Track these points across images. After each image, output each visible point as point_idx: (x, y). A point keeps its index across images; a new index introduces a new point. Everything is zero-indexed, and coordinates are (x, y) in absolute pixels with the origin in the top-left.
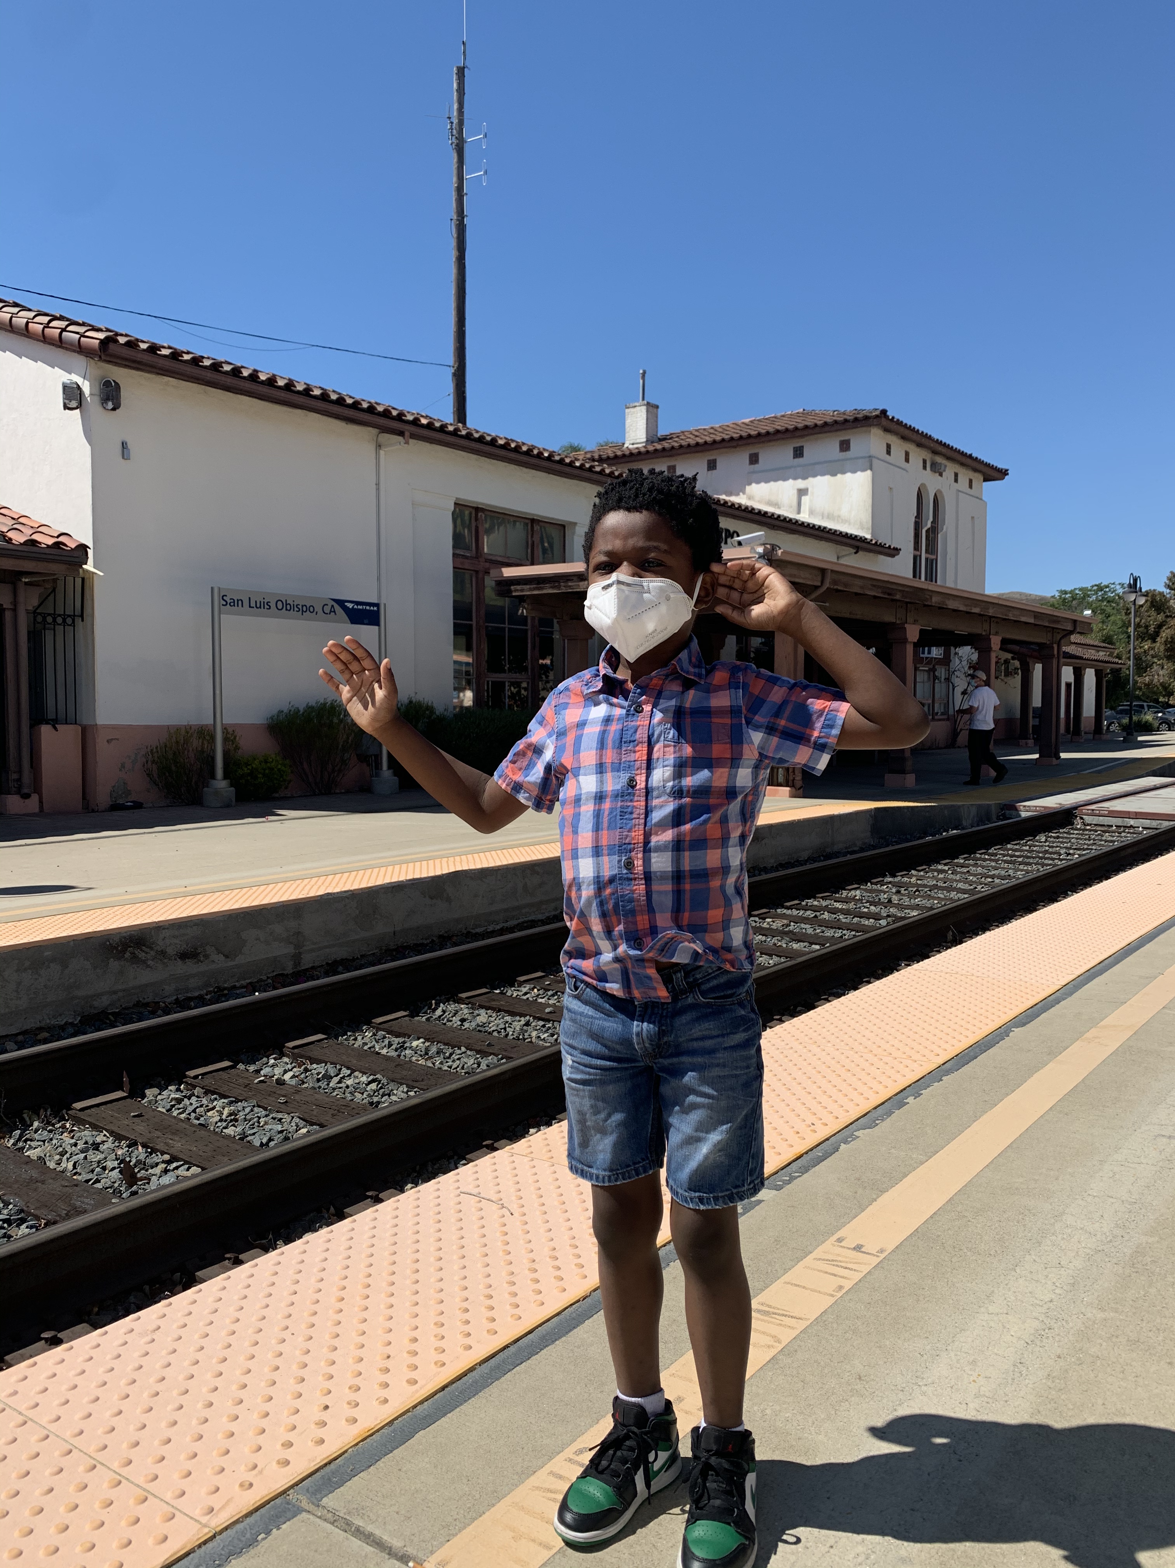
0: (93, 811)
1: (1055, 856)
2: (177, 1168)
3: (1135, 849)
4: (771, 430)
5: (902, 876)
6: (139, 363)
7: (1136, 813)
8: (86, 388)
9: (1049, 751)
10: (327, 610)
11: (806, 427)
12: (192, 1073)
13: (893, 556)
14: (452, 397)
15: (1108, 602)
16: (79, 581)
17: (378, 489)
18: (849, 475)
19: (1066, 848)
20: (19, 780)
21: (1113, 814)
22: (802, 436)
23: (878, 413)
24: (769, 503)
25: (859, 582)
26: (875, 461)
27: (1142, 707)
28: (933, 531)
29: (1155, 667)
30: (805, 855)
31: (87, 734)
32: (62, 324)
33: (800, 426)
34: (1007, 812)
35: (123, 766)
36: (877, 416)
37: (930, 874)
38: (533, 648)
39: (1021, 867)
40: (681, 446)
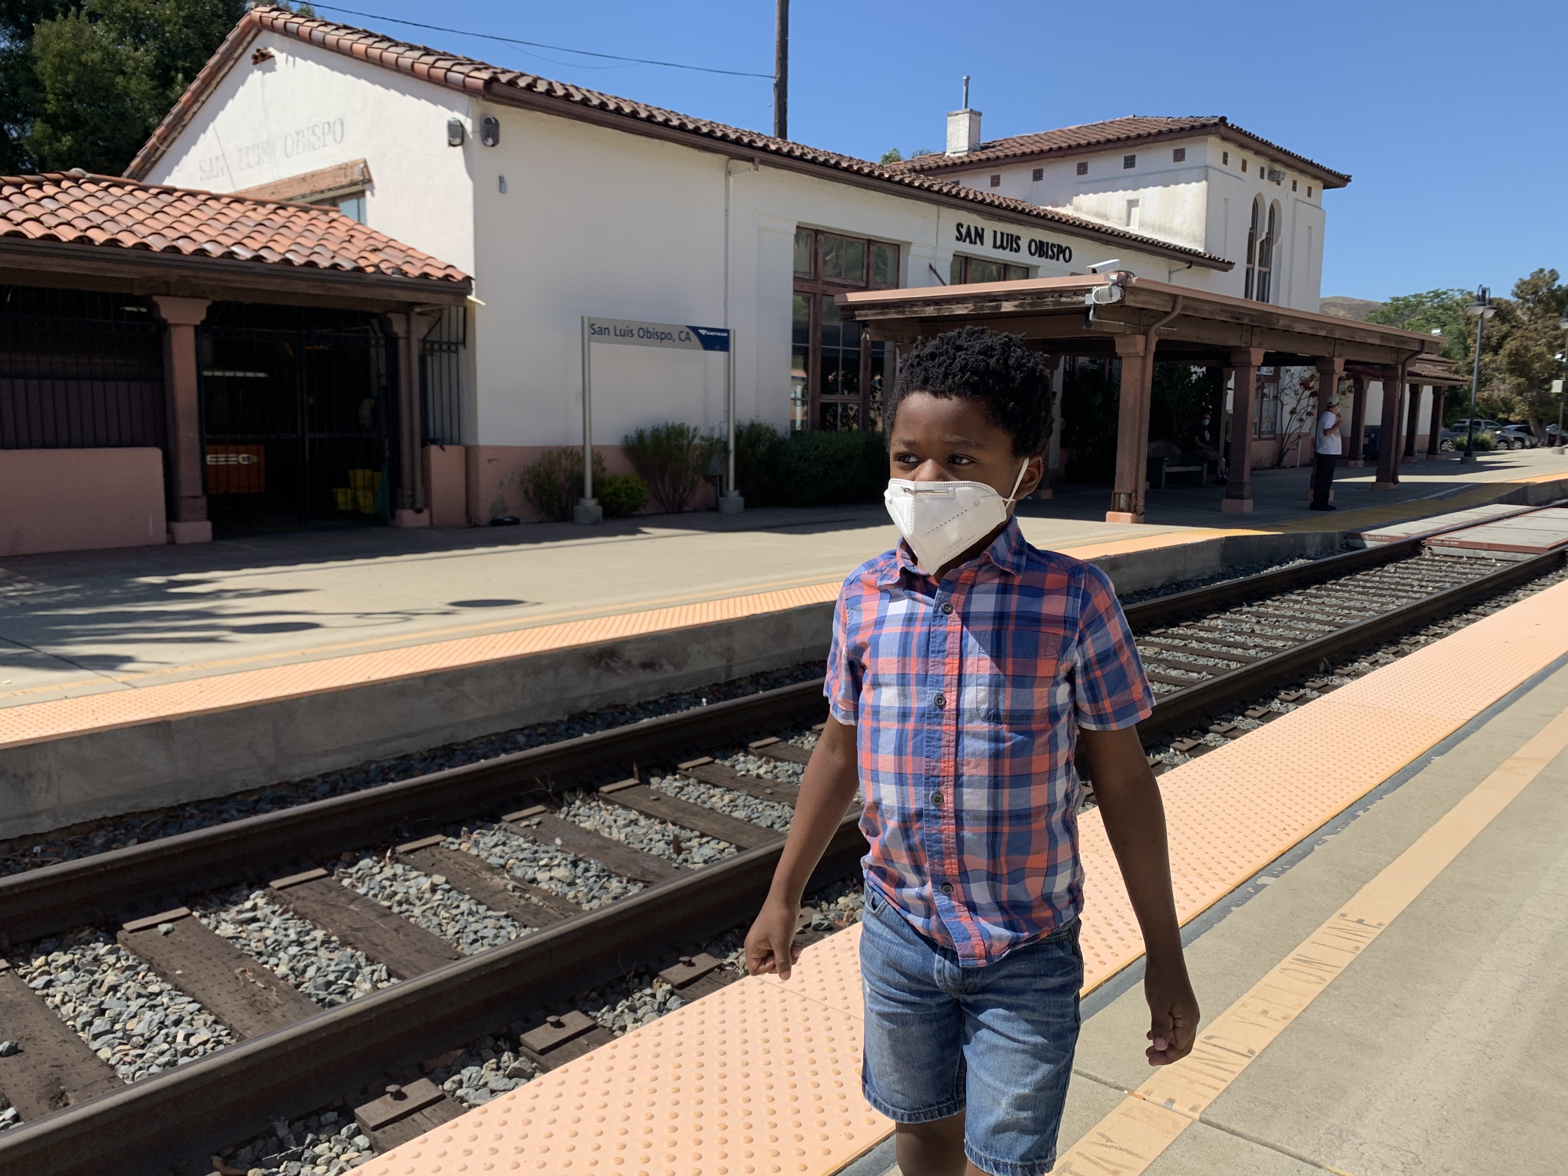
0: (476, 526)
1: (1408, 588)
2: (708, 842)
3: (1492, 584)
4: (1102, 139)
5: (1259, 606)
6: (519, 100)
7: (1489, 545)
8: (468, 125)
9: (1387, 476)
10: (683, 336)
11: (1139, 136)
12: (684, 765)
13: (1226, 270)
14: (773, 107)
15: (1445, 309)
16: (461, 309)
17: (727, 216)
18: (1183, 185)
19: (1417, 579)
20: (413, 496)
21: (1463, 545)
22: (1135, 146)
23: (1216, 120)
24: (1098, 215)
25: (1207, 307)
26: (1211, 171)
27: (1479, 424)
28: (1268, 242)
29: (1496, 382)
30: (1158, 584)
31: (470, 454)
32: (447, 64)
33: (1132, 134)
34: (1351, 541)
35: (501, 484)
36: (1215, 124)
37: (1285, 605)
38: (866, 369)
39: (1375, 599)
40: (1007, 156)
